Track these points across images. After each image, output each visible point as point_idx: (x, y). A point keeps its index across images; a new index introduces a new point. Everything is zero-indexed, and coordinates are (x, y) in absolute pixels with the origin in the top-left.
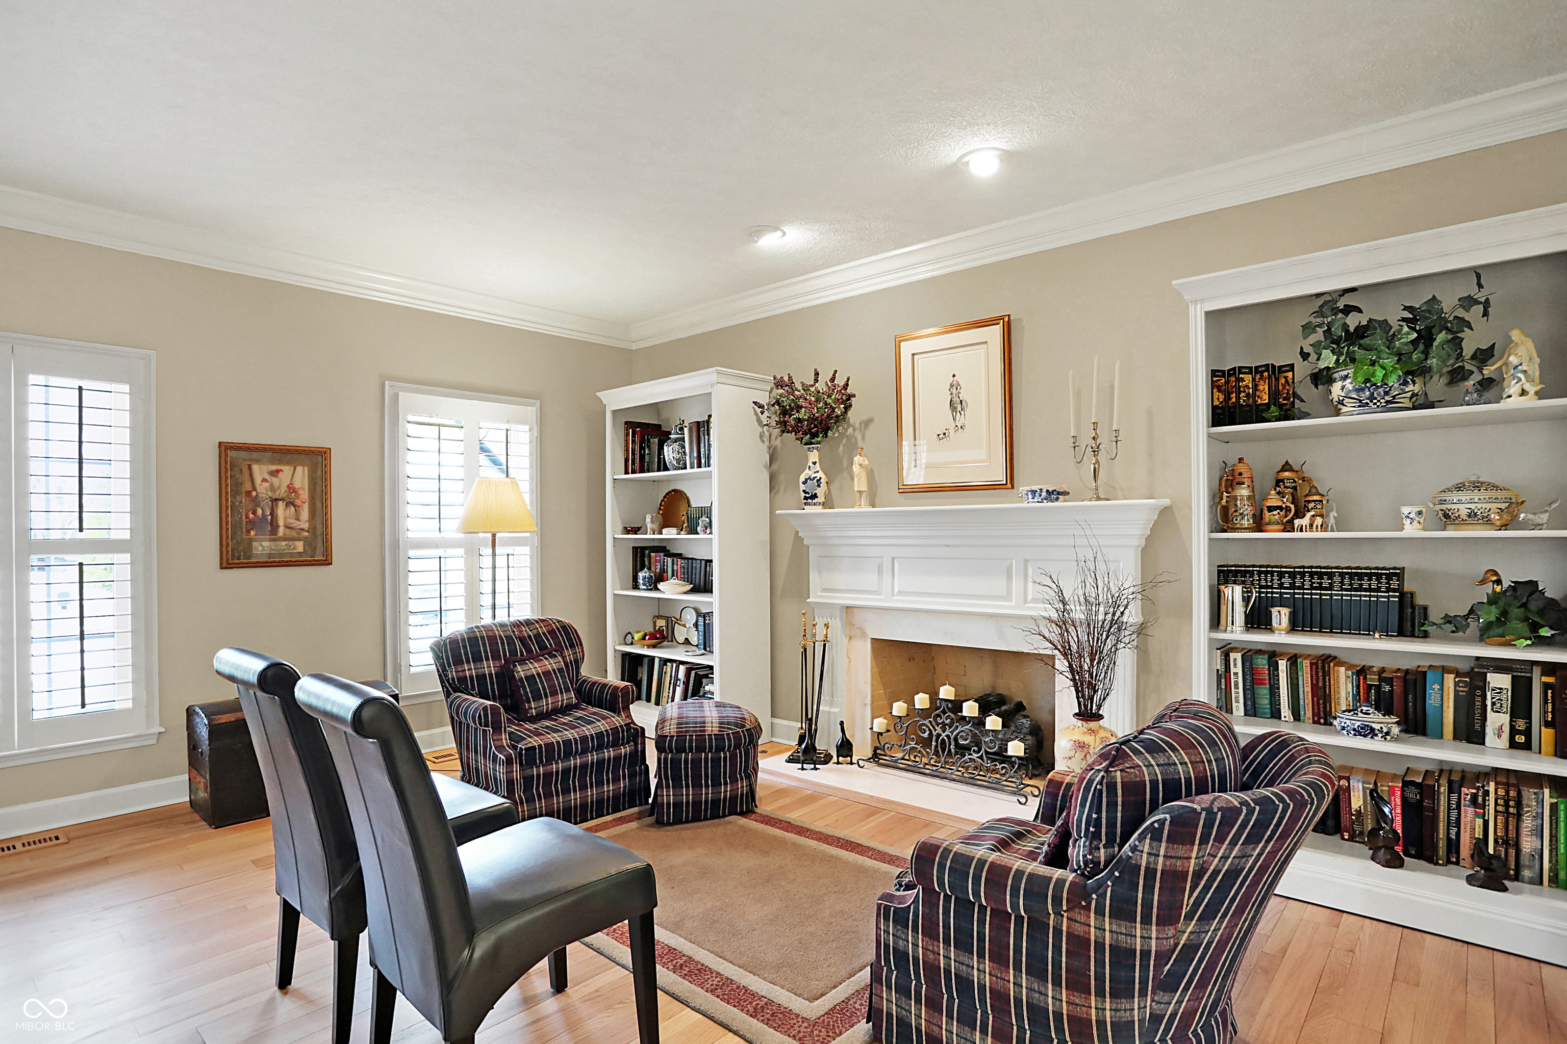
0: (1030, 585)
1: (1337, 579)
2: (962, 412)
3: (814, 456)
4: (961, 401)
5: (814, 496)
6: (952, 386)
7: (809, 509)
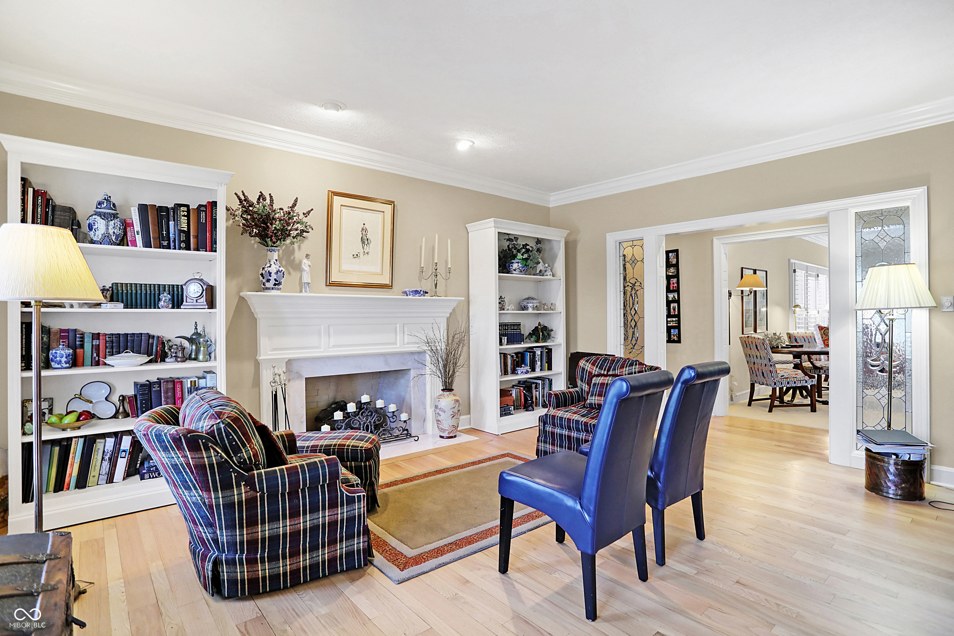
0: (406, 336)
1: (509, 326)
2: (368, 245)
3: (275, 255)
4: (368, 239)
5: (280, 284)
6: (363, 229)
7: (274, 293)
